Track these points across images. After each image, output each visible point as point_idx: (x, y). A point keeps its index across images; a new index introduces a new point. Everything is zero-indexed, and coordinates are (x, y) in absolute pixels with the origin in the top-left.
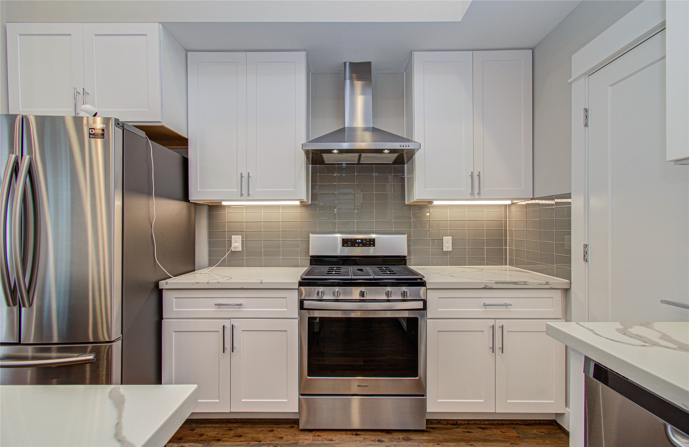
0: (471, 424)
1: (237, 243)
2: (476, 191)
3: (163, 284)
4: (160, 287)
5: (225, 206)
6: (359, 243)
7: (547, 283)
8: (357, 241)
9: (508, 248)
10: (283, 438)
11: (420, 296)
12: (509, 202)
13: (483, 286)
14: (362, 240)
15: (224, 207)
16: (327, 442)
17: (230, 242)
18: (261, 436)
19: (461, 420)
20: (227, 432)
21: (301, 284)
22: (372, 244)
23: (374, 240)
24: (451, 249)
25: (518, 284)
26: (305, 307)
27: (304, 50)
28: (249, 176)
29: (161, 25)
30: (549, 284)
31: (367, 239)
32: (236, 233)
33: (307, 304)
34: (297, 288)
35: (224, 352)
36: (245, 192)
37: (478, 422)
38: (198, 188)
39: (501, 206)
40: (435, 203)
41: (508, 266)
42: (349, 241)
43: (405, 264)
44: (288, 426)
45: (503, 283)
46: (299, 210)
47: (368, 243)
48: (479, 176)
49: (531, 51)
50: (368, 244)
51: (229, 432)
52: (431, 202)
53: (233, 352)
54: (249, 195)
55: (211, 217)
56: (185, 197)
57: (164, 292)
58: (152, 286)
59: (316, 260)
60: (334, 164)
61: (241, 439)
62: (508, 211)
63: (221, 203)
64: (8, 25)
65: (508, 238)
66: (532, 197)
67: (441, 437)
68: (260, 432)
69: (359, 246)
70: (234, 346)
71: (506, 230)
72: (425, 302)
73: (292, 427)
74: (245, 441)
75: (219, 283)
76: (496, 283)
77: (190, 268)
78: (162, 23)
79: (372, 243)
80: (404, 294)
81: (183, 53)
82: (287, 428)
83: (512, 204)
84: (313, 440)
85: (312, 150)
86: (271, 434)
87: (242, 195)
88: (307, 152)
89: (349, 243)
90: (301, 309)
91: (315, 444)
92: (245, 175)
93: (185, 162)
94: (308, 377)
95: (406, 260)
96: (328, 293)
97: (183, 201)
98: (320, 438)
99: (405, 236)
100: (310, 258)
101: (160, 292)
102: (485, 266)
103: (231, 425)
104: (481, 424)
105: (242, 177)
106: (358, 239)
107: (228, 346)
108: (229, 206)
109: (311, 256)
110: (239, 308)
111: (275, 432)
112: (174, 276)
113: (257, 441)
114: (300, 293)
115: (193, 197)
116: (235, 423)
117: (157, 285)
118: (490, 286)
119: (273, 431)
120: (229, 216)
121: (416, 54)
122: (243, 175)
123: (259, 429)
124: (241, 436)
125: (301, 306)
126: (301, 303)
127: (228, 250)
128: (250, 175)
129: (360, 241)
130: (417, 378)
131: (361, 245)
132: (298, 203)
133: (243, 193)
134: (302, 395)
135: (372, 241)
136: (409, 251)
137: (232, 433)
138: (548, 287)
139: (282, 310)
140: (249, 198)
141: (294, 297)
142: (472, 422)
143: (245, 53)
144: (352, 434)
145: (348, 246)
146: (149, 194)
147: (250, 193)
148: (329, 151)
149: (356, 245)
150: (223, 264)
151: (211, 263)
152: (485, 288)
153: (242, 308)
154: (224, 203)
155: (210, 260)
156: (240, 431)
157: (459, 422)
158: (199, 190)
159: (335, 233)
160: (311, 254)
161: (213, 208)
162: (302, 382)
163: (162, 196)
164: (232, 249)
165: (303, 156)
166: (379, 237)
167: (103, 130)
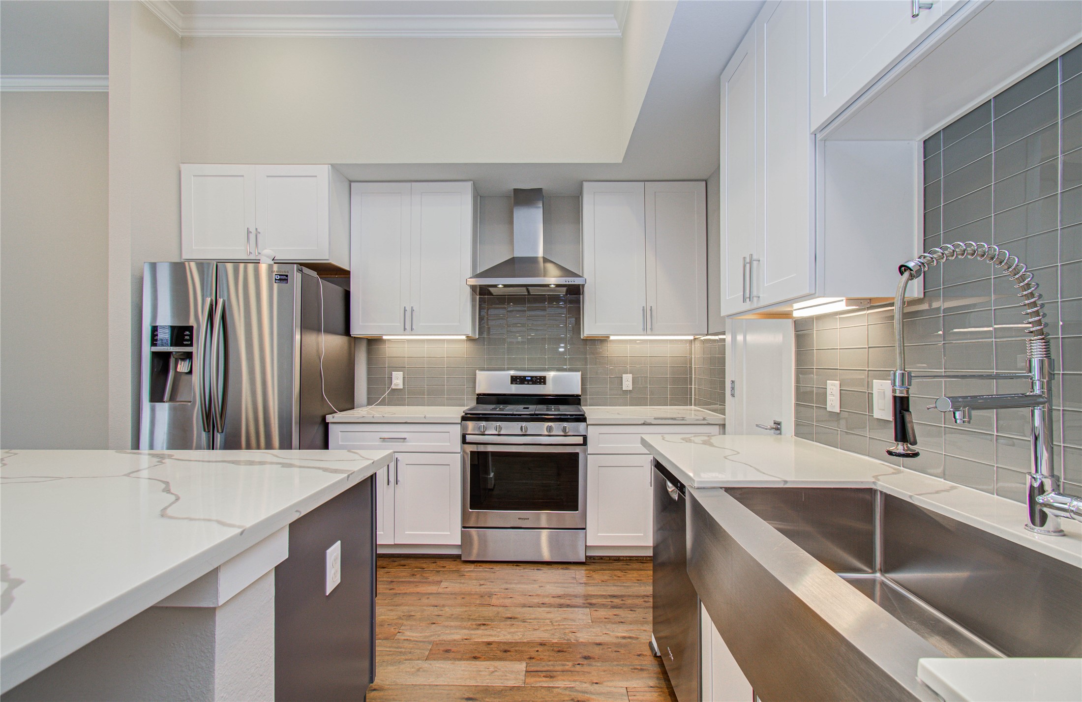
0: (633, 560)
1: (398, 380)
2: (649, 327)
3: (329, 418)
4: (327, 421)
6: (528, 381)
7: (704, 419)
8: (527, 378)
9: (693, 387)
10: (445, 567)
11: (579, 432)
12: (692, 338)
13: (643, 422)
14: (532, 377)
15: (385, 341)
16: (487, 570)
17: (391, 379)
18: (424, 565)
19: (623, 556)
20: (391, 563)
21: (464, 419)
22: (542, 382)
23: (544, 378)
24: (631, 388)
25: (676, 420)
26: (467, 441)
27: (470, 180)
28: (412, 310)
29: (330, 166)
30: (706, 420)
31: (537, 377)
32: (397, 369)
33: (469, 438)
34: (460, 422)
35: (388, 484)
36: (408, 327)
37: (640, 558)
38: (360, 321)
39: (686, 341)
40: (612, 338)
41: (693, 407)
42: (518, 379)
43: (579, 404)
44: (451, 560)
45: (662, 419)
46: (465, 345)
47: (538, 380)
48: (651, 310)
49: (704, 183)
50: (538, 382)
51: (393, 563)
52: (608, 337)
53: (397, 484)
54: (412, 329)
55: (369, 352)
56: (347, 331)
57: (330, 426)
58: (319, 420)
59: (483, 399)
60: (505, 295)
61: (405, 567)
62: (693, 346)
63: (382, 337)
64: (183, 167)
65: (693, 376)
66: (706, 333)
67: (599, 568)
68: (423, 563)
69: (528, 384)
70: (398, 479)
71: (691, 368)
72: (585, 438)
73: (454, 561)
74: (409, 568)
75: (384, 417)
76: (655, 419)
77: (350, 406)
78: (332, 165)
79: (542, 380)
80: (564, 429)
81: (347, 184)
82: (450, 561)
83: (695, 339)
84: (474, 568)
85: (479, 285)
86: (434, 565)
87: (405, 329)
88: (473, 288)
89: (518, 380)
90: (463, 444)
91: (474, 571)
92: (409, 309)
93: (347, 295)
94: (470, 510)
95: (580, 399)
96: (491, 427)
97: (344, 335)
98: (481, 567)
99: (579, 374)
100: (476, 396)
101: (326, 426)
102: (669, 407)
103: (394, 559)
104: (643, 560)
105: (405, 310)
106: (528, 377)
107: (392, 479)
108: (389, 340)
109: (477, 395)
110: (403, 442)
111: (438, 563)
112: (340, 411)
113: (421, 568)
114: (464, 428)
115: (355, 331)
116: (398, 557)
117: (324, 418)
118: (649, 421)
119: (436, 562)
120: (390, 351)
121: (585, 184)
122: (407, 309)
123: (422, 561)
124: (405, 565)
125: (464, 441)
126: (464, 437)
127: (389, 388)
128: (414, 309)
129: (529, 378)
130: (577, 512)
131: (530, 383)
132: (464, 337)
133: (406, 327)
134: (464, 527)
135: (542, 379)
136: (583, 389)
137: (396, 563)
138: (705, 422)
139: (445, 445)
140: (413, 333)
141: (457, 431)
142: (634, 558)
143: (410, 184)
144: (513, 566)
145: (516, 384)
146: (319, 330)
147: (414, 327)
148: (495, 286)
149: (526, 383)
150: (383, 403)
151: (370, 402)
152: (644, 424)
153: (406, 442)
154: (384, 337)
155: (368, 398)
156: (403, 562)
157: (622, 558)
158: (361, 324)
159: (504, 370)
160: (478, 391)
161: (373, 342)
162: (465, 516)
163: (328, 331)
164: (393, 387)
165: (468, 290)
166: (550, 375)
167: (287, 276)
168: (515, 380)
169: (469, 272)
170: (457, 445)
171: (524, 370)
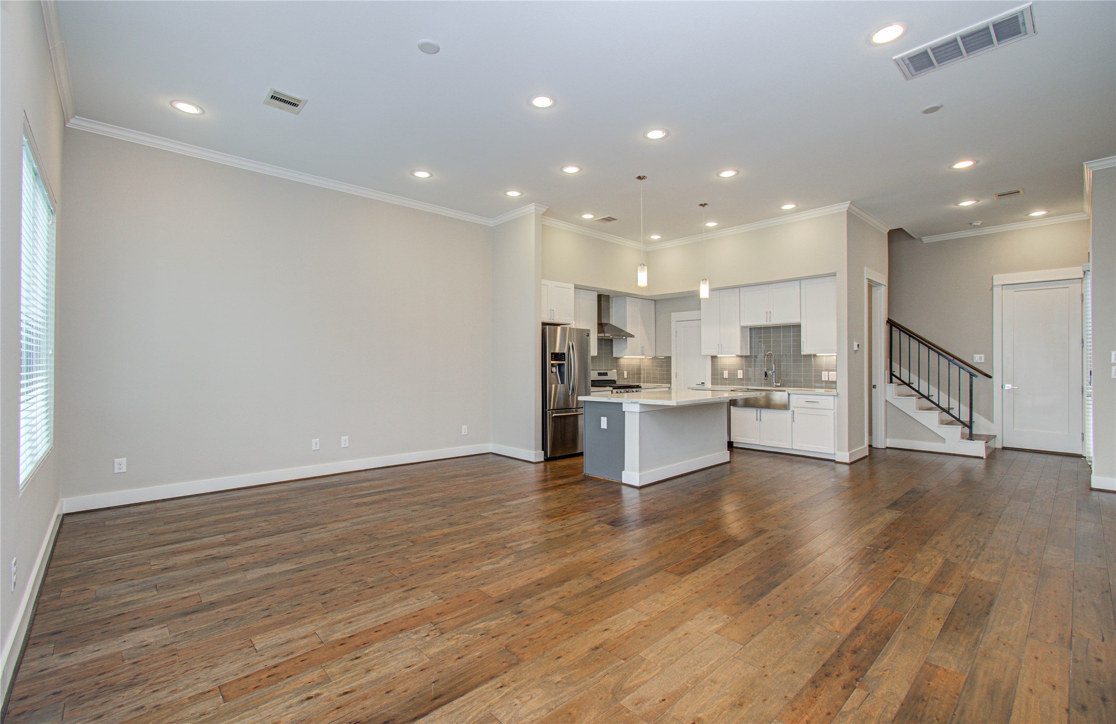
83: (645, 358)
168: (598, 374)
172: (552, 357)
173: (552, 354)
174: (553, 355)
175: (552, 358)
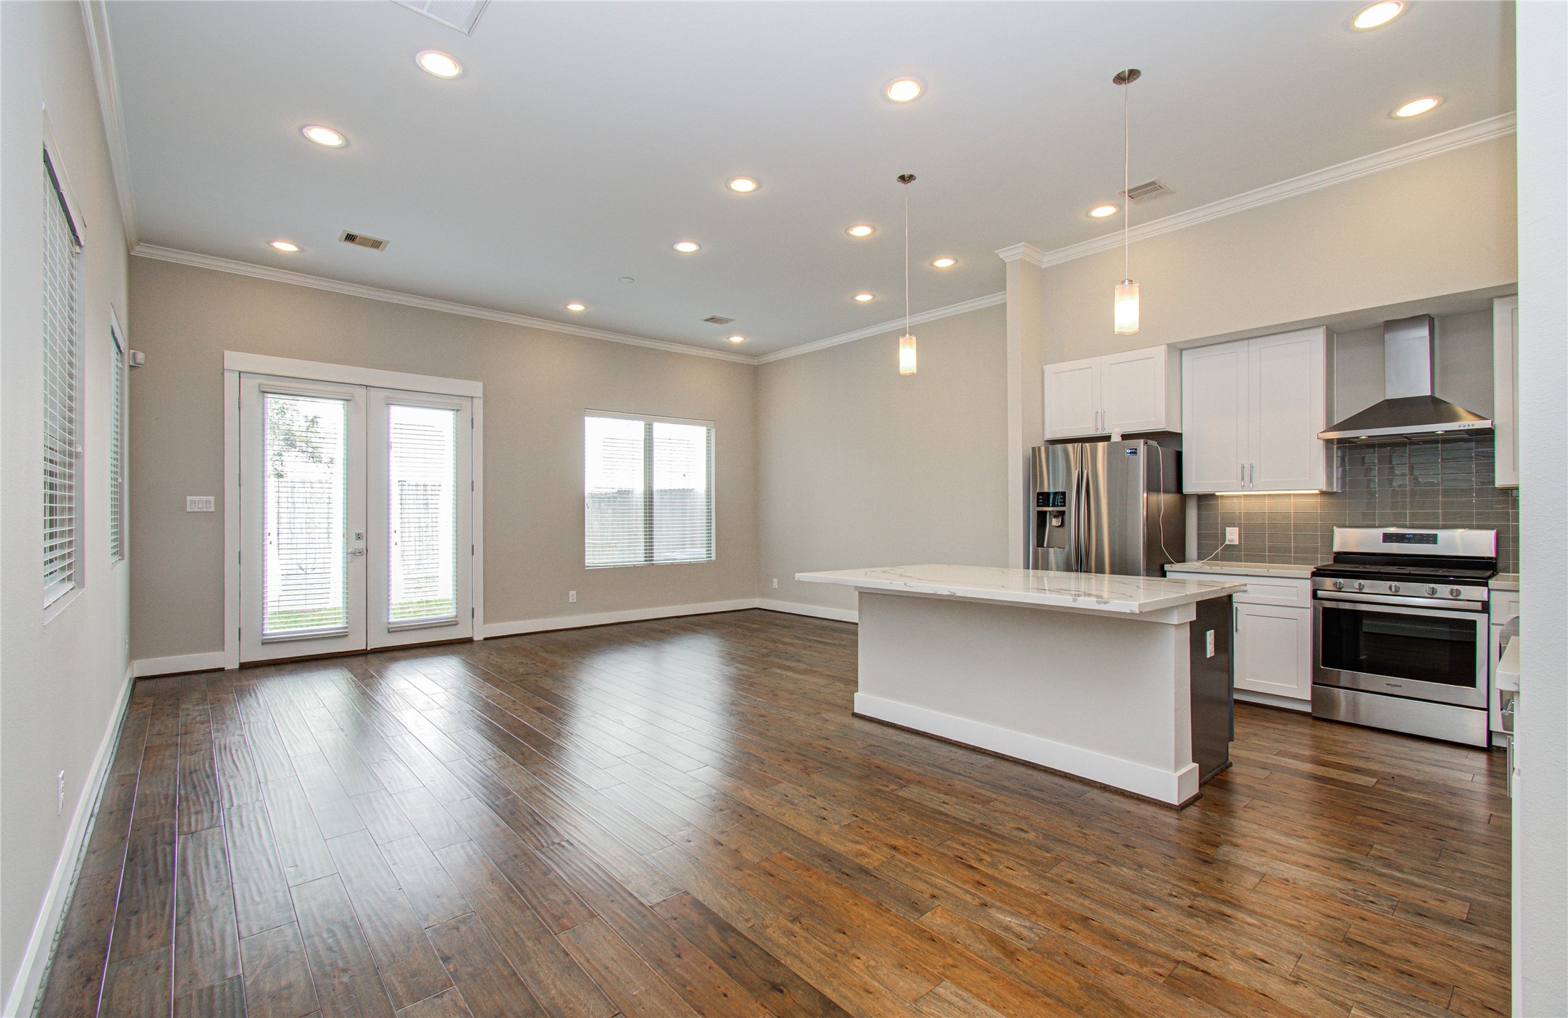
1: (1232, 535)
3: (1167, 567)
4: (1165, 570)
5: (1218, 496)
6: (1409, 540)
8: (1408, 537)
11: (1477, 597)
14: (1416, 535)
17: (1224, 535)
21: (1314, 574)
22: (1432, 541)
23: (1435, 536)
26: (1319, 597)
27: (1323, 328)
28: (1252, 467)
29: (1165, 346)
31: (1424, 535)
32: (1232, 524)
33: (1321, 594)
34: (1310, 578)
36: (1246, 481)
38: (1193, 479)
42: (1394, 537)
46: (1319, 500)
47: (1425, 539)
50: (1424, 541)
54: (1252, 485)
55: (1199, 507)
56: (1179, 490)
57: (1169, 574)
59: (1340, 557)
63: (1215, 493)
64: (1046, 367)
69: (1408, 543)
70: (1238, 627)
72: (1486, 605)
77: (1183, 559)
78: (1167, 344)
79: (1429, 540)
80: (1456, 593)
81: (1178, 353)
85: (1335, 438)
87: (1242, 484)
88: (1329, 442)
90: (1314, 599)
92: (1247, 466)
93: (1179, 456)
94: (1323, 667)
95: (1495, 564)
96: (1351, 585)
97: (1177, 493)
99: (1494, 532)
100: (1333, 555)
105: (1243, 467)
106: (1410, 535)
108: (1222, 496)
109: (1335, 553)
112: (1175, 563)
114: (1314, 583)
115: (1187, 489)
120: (1223, 507)
121: (1496, 301)
122: (1245, 466)
125: (1315, 596)
126: (1314, 593)
127: (1222, 544)
128: (1254, 465)
129: (1412, 537)
130: (1474, 688)
131: (1412, 542)
132: (1317, 492)
133: (1244, 482)
134: (1315, 684)
135: (1431, 537)
139: (1293, 600)
140: (1253, 489)
141: (1307, 586)
143: (1247, 341)
145: (1391, 542)
146: (1161, 490)
147: (1253, 482)
148: (1358, 438)
149: (1405, 542)
150: (1214, 559)
151: (1200, 558)
153: (1248, 594)
154: (1217, 494)
155: (1199, 552)
158: (1193, 482)
159: (1374, 526)
160: (1336, 549)
161: (1204, 500)
162: (1316, 672)
163: (1165, 492)
164: (1227, 543)
165: (1321, 443)
166: (1441, 534)
167: (1136, 449)
168: (1388, 538)
169: (1321, 425)
170: (1307, 601)
171: (1405, 527)
172: (1038, 499)
173: (1039, 494)
174: (1041, 497)
175: (1038, 502)
